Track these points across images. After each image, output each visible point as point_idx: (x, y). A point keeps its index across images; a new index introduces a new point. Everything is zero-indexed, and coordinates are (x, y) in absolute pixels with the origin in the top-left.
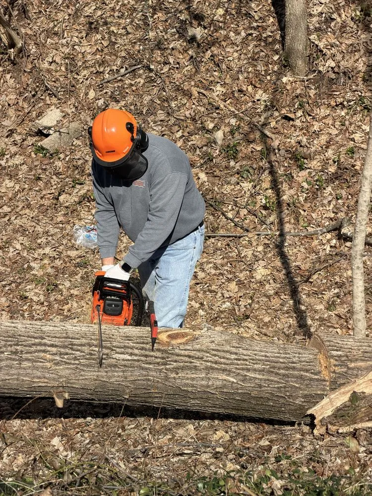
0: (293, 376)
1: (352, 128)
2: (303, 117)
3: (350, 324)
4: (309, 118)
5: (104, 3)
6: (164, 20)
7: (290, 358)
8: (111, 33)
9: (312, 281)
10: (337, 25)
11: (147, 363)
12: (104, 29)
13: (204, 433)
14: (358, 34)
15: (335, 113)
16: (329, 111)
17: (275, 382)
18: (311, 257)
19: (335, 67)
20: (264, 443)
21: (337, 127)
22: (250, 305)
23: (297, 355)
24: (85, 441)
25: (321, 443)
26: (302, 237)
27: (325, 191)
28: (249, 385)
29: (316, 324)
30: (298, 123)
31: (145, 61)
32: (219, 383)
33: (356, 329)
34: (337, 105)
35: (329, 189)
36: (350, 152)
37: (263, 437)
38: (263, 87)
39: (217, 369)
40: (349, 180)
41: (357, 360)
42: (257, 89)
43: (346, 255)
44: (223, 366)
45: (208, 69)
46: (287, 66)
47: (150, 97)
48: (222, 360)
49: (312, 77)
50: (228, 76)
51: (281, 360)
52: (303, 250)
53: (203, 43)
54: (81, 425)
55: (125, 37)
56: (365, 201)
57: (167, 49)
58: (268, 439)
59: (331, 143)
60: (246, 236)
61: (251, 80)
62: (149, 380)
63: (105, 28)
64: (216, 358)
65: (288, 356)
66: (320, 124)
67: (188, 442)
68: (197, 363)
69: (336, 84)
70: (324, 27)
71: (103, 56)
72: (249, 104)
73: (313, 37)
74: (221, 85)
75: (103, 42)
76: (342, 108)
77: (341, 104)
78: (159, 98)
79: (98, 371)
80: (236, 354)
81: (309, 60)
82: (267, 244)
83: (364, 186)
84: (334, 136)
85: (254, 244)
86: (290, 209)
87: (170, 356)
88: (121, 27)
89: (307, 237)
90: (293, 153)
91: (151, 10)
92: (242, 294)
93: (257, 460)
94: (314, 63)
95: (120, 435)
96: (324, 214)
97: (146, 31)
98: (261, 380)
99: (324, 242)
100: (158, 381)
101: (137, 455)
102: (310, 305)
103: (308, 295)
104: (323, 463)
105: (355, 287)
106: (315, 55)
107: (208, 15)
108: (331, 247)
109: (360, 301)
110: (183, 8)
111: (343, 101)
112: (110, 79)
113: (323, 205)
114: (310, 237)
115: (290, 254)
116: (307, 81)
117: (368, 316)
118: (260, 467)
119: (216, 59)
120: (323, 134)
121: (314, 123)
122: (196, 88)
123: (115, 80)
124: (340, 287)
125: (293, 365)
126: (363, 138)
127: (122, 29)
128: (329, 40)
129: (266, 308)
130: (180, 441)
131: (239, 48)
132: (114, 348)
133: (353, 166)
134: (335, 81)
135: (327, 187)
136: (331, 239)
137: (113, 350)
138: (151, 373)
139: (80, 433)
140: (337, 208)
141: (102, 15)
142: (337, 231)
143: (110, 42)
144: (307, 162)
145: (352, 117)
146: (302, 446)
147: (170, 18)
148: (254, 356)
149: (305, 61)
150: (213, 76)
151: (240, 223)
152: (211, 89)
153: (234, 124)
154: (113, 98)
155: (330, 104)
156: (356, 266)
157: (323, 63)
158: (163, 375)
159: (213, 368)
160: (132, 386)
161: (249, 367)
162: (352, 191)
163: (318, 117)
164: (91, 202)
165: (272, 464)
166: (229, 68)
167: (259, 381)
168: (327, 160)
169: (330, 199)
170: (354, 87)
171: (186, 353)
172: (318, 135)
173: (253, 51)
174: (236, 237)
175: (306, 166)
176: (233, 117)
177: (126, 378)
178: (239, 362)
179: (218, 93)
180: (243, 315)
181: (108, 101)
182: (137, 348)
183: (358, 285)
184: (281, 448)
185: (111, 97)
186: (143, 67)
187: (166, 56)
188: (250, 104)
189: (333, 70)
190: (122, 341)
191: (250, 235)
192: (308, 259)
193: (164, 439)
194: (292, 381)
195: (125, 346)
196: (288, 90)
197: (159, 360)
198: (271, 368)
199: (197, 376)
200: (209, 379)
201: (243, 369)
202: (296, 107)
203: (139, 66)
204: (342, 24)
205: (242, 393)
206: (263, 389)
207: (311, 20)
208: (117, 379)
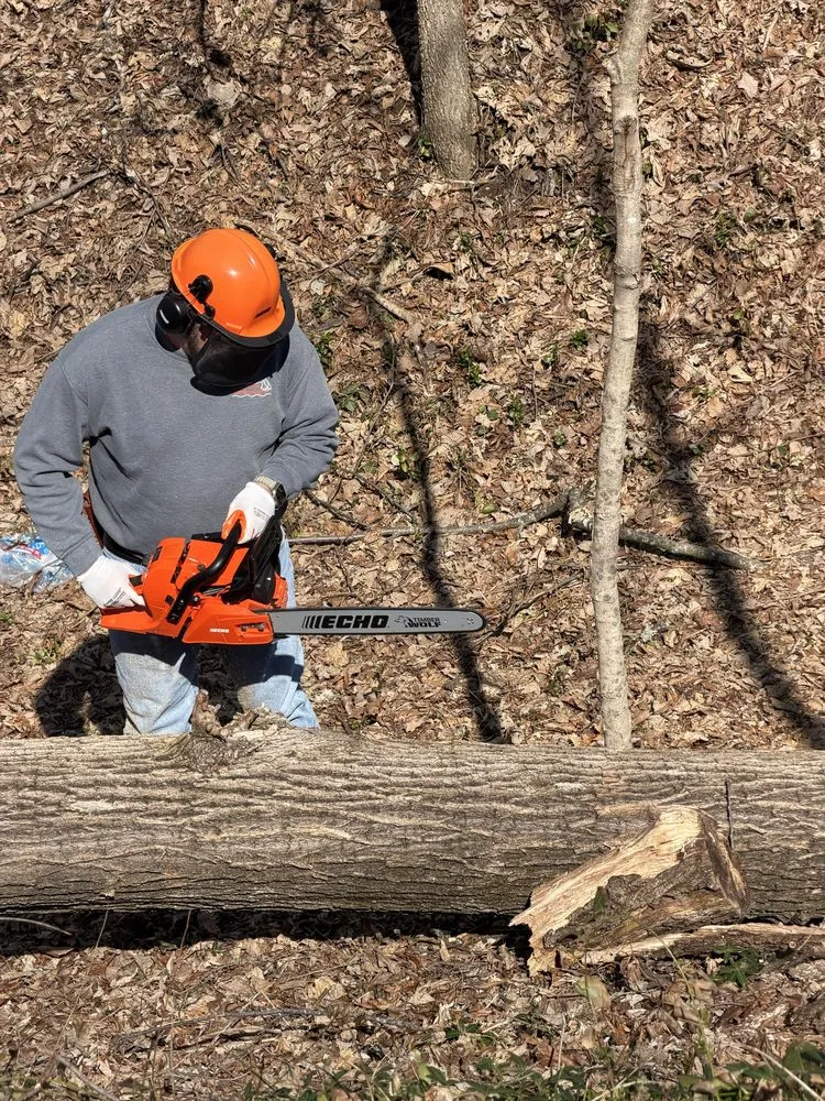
0: (476, 813)
1: (579, 290)
2: (471, 270)
3: (598, 723)
4: (484, 272)
5: (15, 36)
6: (152, 68)
7: (466, 774)
8: (34, 102)
9: (510, 630)
10: (534, 64)
11: (149, 816)
12: (17, 94)
13: (288, 985)
14: (582, 81)
15: (541, 256)
16: (528, 254)
17: (437, 829)
18: (505, 579)
19: (535, 156)
20: (421, 998)
21: (547, 287)
22: (376, 692)
23: (482, 766)
24: (19, 1020)
25: (544, 991)
26: (483, 536)
27: (528, 431)
28: (380, 842)
29: (522, 727)
30: (461, 283)
31: (115, 161)
32: (313, 845)
33: (610, 732)
34: (544, 240)
35: (537, 426)
36: (580, 340)
37: (417, 985)
38: (379, 207)
39: (306, 813)
40: (579, 404)
41: (615, 798)
42: (367, 212)
43: (582, 571)
44: (319, 805)
45: (255, 174)
46: (430, 158)
47: (130, 242)
48: (316, 793)
49: (485, 179)
50: (301, 187)
51: (447, 781)
52: (486, 564)
53: (241, 115)
54: (10, 986)
55: (67, 110)
56: (614, 451)
57: (162, 132)
58: (428, 990)
59: (537, 323)
60: (360, 539)
61: (352, 194)
62: (156, 852)
63: (20, 91)
64: (303, 790)
65: (461, 770)
66: (509, 284)
67: (252, 1008)
68: (261, 805)
69: (540, 194)
70: (507, 67)
71: (20, 155)
72: (350, 247)
73: (484, 91)
74: (287, 206)
75: (17, 122)
76: (555, 246)
77: (553, 236)
78: (151, 243)
79: (41, 843)
80: (346, 776)
81: (478, 143)
82: (408, 555)
83: (610, 417)
84: (542, 308)
85: (379, 556)
86: (452, 474)
87: (199, 794)
88: (57, 88)
89: (495, 536)
90: (454, 350)
91: (121, 48)
92: (358, 670)
93: (406, 1038)
94: (490, 149)
95: (99, 1002)
96: (529, 482)
97: (112, 93)
98: (405, 828)
99: (533, 543)
100: (177, 852)
101: (140, 1043)
102: (508, 684)
103: (503, 663)
104: (550, 1037)
105: (603, 641)
106: (490, 131)
107: (249, 52)
108: (548, 553)
109: (615, 672)
110: (191, 40)
111: (558, 231)
112: (38, 205)
113: (526, 462)
114: (501, 534)
115: (460, 574)
116: (476, 189)
117: (637, 702)
118: (412, 1053)
119: (273, 151)
120: (517, 305)
121: (496, 282)
122: (231, 217)
123: (49, 208)
124: (572, 642)
125: (474, 789)
126: (606, 309)
127: (59, 92)
128: (519, 96)
129: (411, 697)
130: (235, 1005)
131: (322, 123)
132: (72, 789)
133: (588, 372)
134: (536, 186)
135: (534, 421)
136: (548, 537)
137: (69, 793)
138: (161, 837)
139: (9, 1002)
140: (556, 468)
141: (12, 63)
142: (560, 518)
143: (33, 123)
144: (486, 369)
145: (579, 264)
146: (505, 1000)
147: (164, 62)
148: (387, 776)
149: (469, 146)
150: (268, 188)
151: (346, 513)
152: (266, 216)
153: (320, 293)
154: (48, 247)
155: (528, 237)
156: (602, 594)
157: (508, 147)
158: (186, 837)
159: (296, 813)
160: (120, 869)
161: (377, 802)
162: (587, 427)
163: (504, 267)
164: (11, 483)
165: (440, 1044)
166: (301, 169)
167: (403, 832)
168: (529, 361)
169: (539, 449)
170: (579, 198)
171: (235, 784)
172: (506, 307)
173: (354, 128)
174: (337, 543)
175: (483, 377)
176: (316, 276)
177: (104, 852)
178: (353, 793)
179: (280, 225)
180: (362, 715)
181: (35, 254)
182: (124, 784)
183: (610, 636)
184: (458, 1008)
185: (42, 245)
186: (112, 174)
187: (162, 148)
188: (353, 247)
189: (531, 161)
190: (89, 771)
191: (369, 537)
192: (499, 583)
193: (199, 1005)
194: (475, 826)
195: (96, 781)
196: (435, 212)
197: (175, 806)
198: (424, 799)
199: (263, 833)
200: (291, 838)
201: (364, 808)
202: (455, 248)
203: (101, 174)
204: (544, 59)
205: (364, 861)
206: (412, 848)
207: (478, 53)
208: (85, 856)
